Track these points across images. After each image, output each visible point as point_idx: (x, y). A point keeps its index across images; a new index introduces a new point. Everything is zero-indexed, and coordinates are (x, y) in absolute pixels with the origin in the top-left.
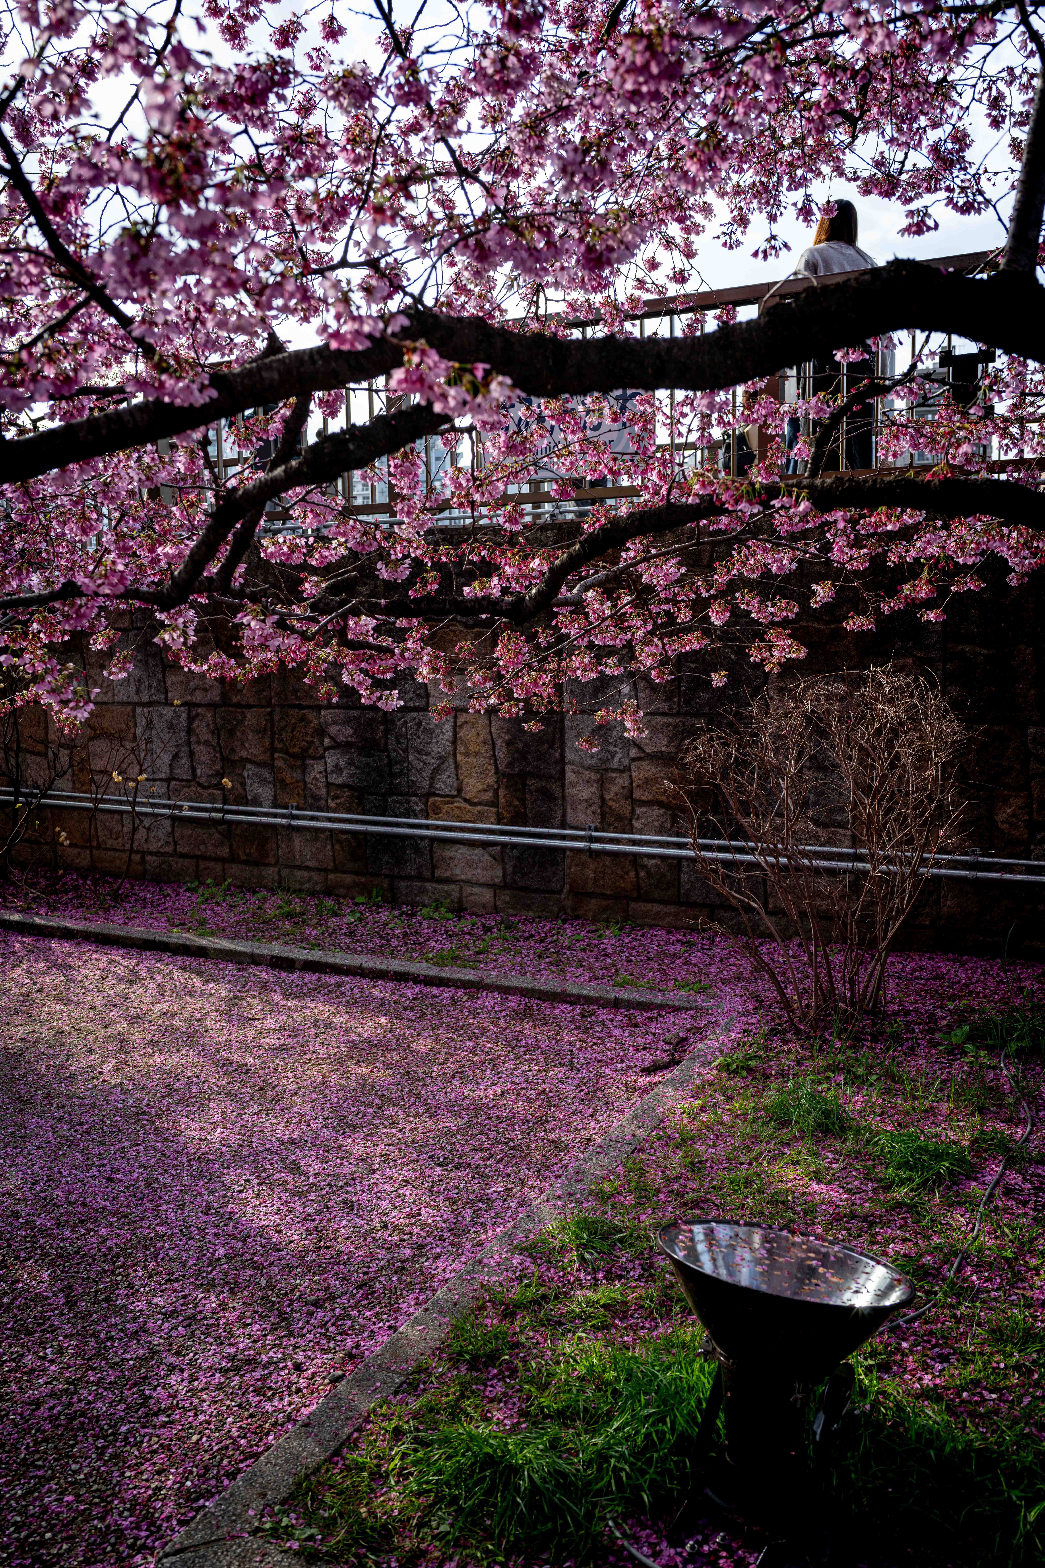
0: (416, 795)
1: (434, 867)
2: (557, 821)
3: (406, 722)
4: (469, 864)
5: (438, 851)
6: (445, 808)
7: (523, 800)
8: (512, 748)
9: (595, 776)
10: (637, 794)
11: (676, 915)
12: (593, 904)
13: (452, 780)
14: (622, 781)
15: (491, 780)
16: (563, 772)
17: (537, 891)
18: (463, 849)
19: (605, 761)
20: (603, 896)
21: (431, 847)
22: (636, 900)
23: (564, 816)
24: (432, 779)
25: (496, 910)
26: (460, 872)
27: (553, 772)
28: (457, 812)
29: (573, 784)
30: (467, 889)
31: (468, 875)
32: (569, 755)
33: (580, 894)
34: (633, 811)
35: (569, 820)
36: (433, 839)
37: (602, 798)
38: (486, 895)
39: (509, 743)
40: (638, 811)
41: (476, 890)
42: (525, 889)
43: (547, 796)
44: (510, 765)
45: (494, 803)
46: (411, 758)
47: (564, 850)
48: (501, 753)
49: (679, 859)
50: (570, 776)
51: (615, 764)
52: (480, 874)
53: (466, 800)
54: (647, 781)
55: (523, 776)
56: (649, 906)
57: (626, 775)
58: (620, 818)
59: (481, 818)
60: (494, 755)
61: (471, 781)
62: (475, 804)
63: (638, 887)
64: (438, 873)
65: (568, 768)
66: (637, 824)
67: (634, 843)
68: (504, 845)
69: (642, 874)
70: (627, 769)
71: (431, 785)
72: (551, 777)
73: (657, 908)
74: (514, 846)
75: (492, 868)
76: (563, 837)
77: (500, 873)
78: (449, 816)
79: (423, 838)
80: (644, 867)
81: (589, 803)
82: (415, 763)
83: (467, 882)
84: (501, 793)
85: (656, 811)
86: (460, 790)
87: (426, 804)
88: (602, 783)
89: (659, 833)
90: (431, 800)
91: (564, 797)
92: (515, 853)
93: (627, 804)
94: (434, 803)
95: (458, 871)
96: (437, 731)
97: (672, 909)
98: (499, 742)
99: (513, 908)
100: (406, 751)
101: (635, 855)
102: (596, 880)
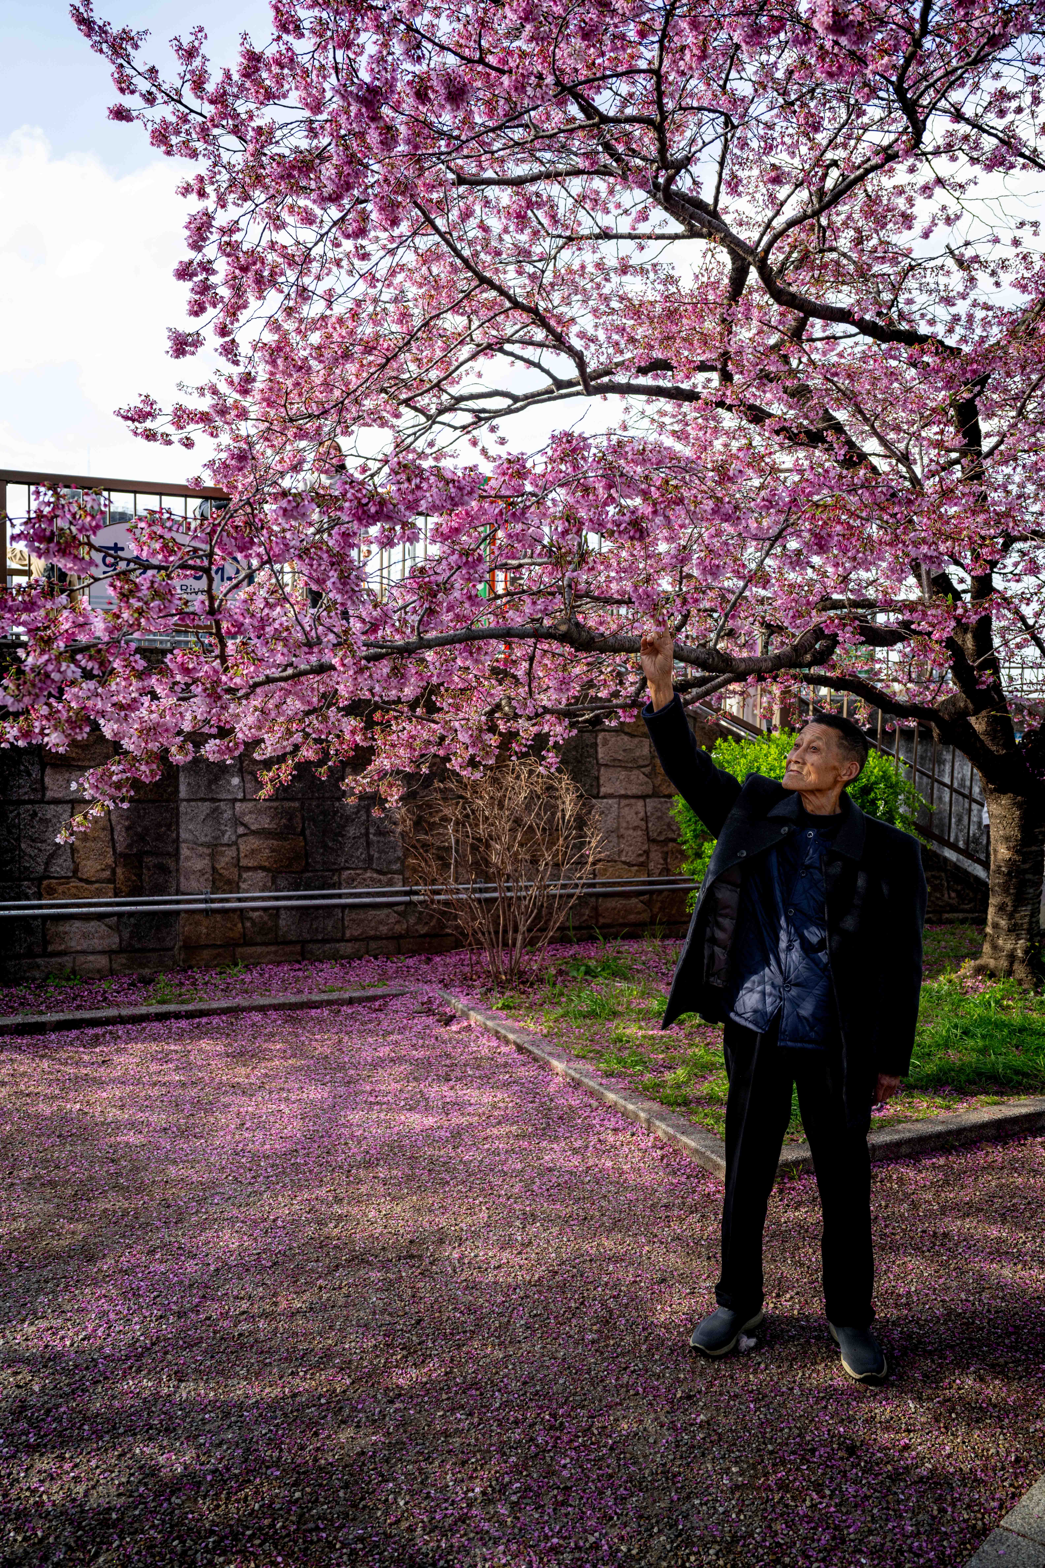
0: (28, 879)
1: (46, 943)
2: (173, 890)
3: (19, 814)
4: (85, 936)
5: (52, 928)
6: (60, 889)
7: (139, 876)
8: (131, 832)
9: (207, 851)
10: (244, 862)
11: (275, 953)
12: (206, 954)
13: (69, 864)
14: (231, 853)
15: (110, 860)
16: (177, 849)
17: (154, 950)
18: (77, 924)
19: (216, 838)
20: (214, 946)
21: (44, 924)
22: (242, 945)
23: (178, 885)
24: (47, 864)
25: (112, 972)
26: (75, 944)
27: (170, 849)
28: (74, 891)
29: (188, 858)
30: (81, 959)
31: (84, 945)
32: (183, 835)
33: (191, 947)
34: (240, 876)
35: (182, 888)
36: (45, 917)
37: (214, 868)
38: (102, 961)
39: (128, 829)
40: (245, 875)
41: (91, 958)
42: (143, 950)
43: (164, 870)
44: (129, 846)
45: (112, 880)
46: (23, 846)
47: (177, 913)
48: (120, 837)
49: (278, 909)
50: (185, 851)
51: (225, 839)
52: (96, 943)
53: (81, 880)
54: (253, 851)
55: (140, 856)
56: (253, 949)
57: (234, 848)
58: (229, 882)
59: (99, 893)
60: (113, 839)
61: (89, 863)
62: (92, 883)
63: (244, 935)
64: (50, 948)
65: (183, 845)
66: (243, 886)
67: (240, 900)
68: (120, 915)
69: (248, 924)
70: (235, 843)
71: (45, 870)
72: (168, 854)
73: (259, 949)
74: (131, 914)
75: (109, 936)
76: (178, 902)
77: (117, 940)
78: (64, 895)
79: (35, 917)
80: (251, 918)
81: (202, 872)
82: (28, 850)
83: (83, 952)
84: (119, 871)
85: (261, 874)
86: (76, 871)
87: (39, 887)
88: (213, 856)
89: (263, 891)
90: (45, 882)
91: (177, 870)
92: (132, 920)
93: (236, 871)
94: (49, 886)
95: (73, 944)
96: (54, 820)
97: (273, 948)
98: (118, 828)
99: (129, 968)
100: (18, 840)
101: (241, 910)
102: (208, 934)
